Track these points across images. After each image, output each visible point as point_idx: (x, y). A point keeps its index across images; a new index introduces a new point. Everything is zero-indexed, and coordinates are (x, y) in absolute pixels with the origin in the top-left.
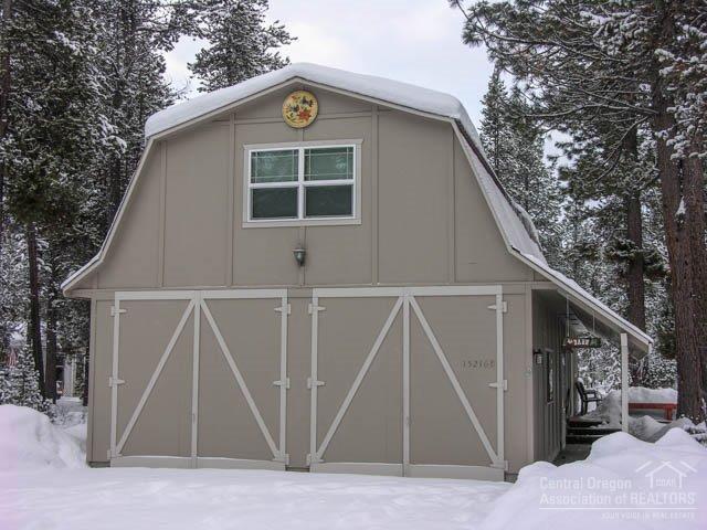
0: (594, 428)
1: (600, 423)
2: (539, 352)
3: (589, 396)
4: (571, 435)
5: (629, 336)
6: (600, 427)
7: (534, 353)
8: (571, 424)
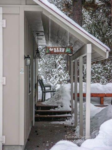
0: (52, 110)
1: (57, 107)
2: (28, 57)
3: (46, 88)
4: (38, 115)
5: (93, 45)
6: (56, 110)
7: (25, 58)
8: (37, 108)
